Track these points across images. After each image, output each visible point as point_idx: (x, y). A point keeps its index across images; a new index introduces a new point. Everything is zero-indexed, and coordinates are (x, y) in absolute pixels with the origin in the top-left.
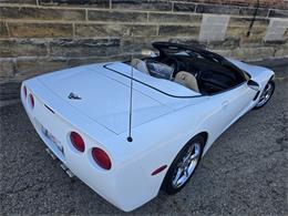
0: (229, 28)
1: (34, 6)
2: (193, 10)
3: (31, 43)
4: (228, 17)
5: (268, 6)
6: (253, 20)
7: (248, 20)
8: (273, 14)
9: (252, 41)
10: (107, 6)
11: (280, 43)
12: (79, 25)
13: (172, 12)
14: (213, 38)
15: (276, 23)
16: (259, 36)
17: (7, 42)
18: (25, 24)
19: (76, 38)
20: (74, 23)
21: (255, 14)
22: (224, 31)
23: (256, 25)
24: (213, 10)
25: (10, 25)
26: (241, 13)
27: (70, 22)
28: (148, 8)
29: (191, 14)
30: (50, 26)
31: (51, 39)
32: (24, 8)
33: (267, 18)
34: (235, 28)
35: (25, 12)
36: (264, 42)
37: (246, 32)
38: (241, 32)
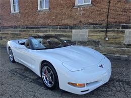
0: (89, 35)
2: (67, 29)
4: (87, 30)
5: (120, 23)
7: (103, 31)
8: (127, 27)
9: (111, 43)
10: (39, 29)
14: (81, 40)
16: (117, 40)
21: (107, 28)
22: (86, 37)
24: (76, 28)
26: (96, 28)
27: (31, 33)
28: (50, 29)
33: (121, 29)
34: (93, 35)
35: (24, 31)
36: (125, 44)
37: (103, 38)
38: (99, 37)
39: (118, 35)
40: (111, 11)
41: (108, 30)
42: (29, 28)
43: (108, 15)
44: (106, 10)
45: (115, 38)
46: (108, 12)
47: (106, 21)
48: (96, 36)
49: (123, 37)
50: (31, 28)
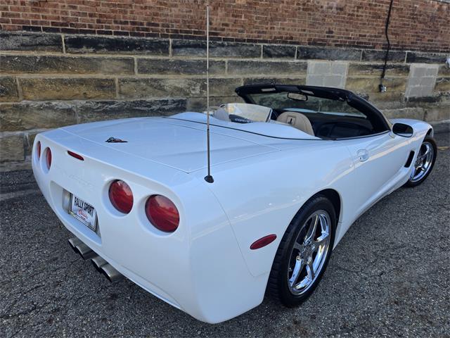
0: (349, 79)
1: (58, 54)
2: (292, 55)
3: (51, 108)
4: (346, 63)
5: (403, 48)
6: (384, 68)
7: (376, 67)
8: (412, 59)
9: (386, 99)
10: (166, 52)
11: (430, 100)
12: (124, 81)
13: (261, 59)
15: (419, 71)
16: (397, 91)
17: (17, 106)
18: (45, 80)
19: (120, 100)
20: (116, 77)
21: (386, 59)
22: (342, 84)
23: (390, 75)
24: (322, 54)
25: (23, 83)
26: (364, 57)
27: (111, 77)
28: (226, 53)
29: (290, 61)
30: (82, 82)
31: (83, 102)
32: (45, 57)
33: (405, 63)
34: (358, 79)
35: (46, 63)
36: (406, 99)
37: (376, 85)
38: (368, 85)
39: (401, 76)
40: (394, 14)
41: (389, 63)
42: (95, 45)
43: (388, 22)
44: (385, 8)
45: (395, 86)
46: (389, 16)
47: (383, 38)
48: (363, 82)
49: (406, 81)
50: (114, 46)
